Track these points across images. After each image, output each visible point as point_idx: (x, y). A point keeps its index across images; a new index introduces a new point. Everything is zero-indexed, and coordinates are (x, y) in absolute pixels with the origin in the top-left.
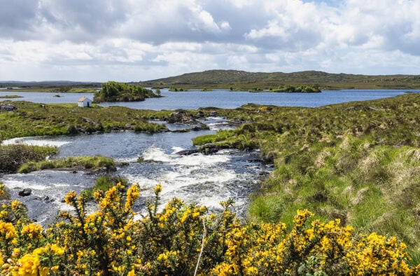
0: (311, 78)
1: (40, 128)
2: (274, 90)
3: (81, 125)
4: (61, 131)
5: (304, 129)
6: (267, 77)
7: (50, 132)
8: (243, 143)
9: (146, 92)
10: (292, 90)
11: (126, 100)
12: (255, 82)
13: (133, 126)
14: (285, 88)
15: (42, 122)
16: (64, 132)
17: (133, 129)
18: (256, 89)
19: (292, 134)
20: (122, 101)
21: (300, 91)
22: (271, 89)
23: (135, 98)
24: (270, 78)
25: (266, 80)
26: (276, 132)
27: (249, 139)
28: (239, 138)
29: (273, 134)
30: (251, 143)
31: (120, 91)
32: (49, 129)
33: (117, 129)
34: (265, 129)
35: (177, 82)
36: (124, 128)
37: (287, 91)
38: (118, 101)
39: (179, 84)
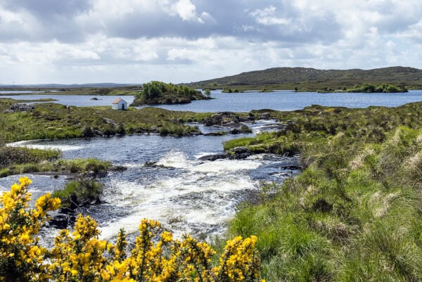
0: (396, 75)
1: (52, 130)
2: (348, 90)
3: (99, 127)
4: (75, 133)
5: (366, 129)
6: (342, 75)
7: (62, 135)
8: (282, 147)
9: (194, 93)
10: (371, 90)
11: (169, 102)
12: (326, 81)
13: (160, 129)
14: (362, 88)
15: (55, 123)
16: (78, 135)
17: (158, 132)
18: (326, 89)
19: (348, 135)
20: (164, 104)
21: (380, 91)
22: (345, 89)
23: (180, 100)
24: (345, 76)
25: (340, 78)
26: (328, 133)
27: (290, 142)
28: (279, 141)
29: (324, 136)
30: (292, 147)
31: (163, 92)
32: (61, 131)
33: (140, 131)
34: (314, 130)
35: (233, 82)
36: (149, 131)
37: (365, 91)
38: (160, 104)
39: (236, 84)
